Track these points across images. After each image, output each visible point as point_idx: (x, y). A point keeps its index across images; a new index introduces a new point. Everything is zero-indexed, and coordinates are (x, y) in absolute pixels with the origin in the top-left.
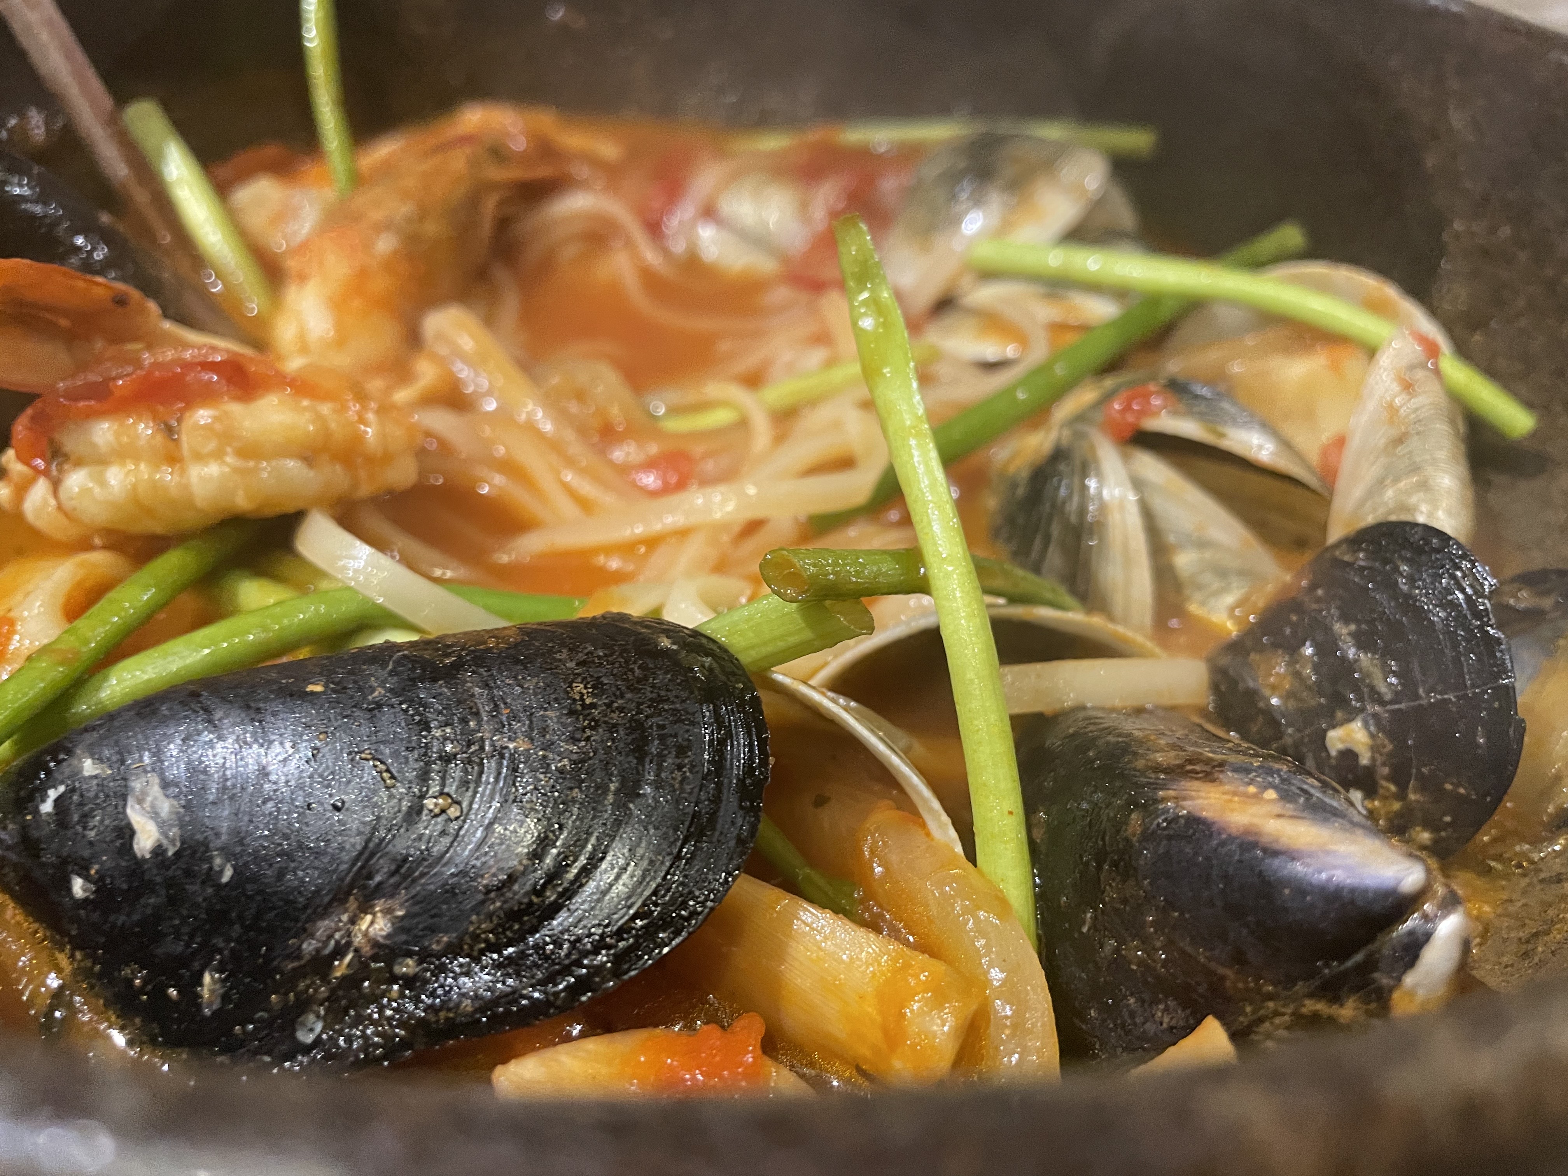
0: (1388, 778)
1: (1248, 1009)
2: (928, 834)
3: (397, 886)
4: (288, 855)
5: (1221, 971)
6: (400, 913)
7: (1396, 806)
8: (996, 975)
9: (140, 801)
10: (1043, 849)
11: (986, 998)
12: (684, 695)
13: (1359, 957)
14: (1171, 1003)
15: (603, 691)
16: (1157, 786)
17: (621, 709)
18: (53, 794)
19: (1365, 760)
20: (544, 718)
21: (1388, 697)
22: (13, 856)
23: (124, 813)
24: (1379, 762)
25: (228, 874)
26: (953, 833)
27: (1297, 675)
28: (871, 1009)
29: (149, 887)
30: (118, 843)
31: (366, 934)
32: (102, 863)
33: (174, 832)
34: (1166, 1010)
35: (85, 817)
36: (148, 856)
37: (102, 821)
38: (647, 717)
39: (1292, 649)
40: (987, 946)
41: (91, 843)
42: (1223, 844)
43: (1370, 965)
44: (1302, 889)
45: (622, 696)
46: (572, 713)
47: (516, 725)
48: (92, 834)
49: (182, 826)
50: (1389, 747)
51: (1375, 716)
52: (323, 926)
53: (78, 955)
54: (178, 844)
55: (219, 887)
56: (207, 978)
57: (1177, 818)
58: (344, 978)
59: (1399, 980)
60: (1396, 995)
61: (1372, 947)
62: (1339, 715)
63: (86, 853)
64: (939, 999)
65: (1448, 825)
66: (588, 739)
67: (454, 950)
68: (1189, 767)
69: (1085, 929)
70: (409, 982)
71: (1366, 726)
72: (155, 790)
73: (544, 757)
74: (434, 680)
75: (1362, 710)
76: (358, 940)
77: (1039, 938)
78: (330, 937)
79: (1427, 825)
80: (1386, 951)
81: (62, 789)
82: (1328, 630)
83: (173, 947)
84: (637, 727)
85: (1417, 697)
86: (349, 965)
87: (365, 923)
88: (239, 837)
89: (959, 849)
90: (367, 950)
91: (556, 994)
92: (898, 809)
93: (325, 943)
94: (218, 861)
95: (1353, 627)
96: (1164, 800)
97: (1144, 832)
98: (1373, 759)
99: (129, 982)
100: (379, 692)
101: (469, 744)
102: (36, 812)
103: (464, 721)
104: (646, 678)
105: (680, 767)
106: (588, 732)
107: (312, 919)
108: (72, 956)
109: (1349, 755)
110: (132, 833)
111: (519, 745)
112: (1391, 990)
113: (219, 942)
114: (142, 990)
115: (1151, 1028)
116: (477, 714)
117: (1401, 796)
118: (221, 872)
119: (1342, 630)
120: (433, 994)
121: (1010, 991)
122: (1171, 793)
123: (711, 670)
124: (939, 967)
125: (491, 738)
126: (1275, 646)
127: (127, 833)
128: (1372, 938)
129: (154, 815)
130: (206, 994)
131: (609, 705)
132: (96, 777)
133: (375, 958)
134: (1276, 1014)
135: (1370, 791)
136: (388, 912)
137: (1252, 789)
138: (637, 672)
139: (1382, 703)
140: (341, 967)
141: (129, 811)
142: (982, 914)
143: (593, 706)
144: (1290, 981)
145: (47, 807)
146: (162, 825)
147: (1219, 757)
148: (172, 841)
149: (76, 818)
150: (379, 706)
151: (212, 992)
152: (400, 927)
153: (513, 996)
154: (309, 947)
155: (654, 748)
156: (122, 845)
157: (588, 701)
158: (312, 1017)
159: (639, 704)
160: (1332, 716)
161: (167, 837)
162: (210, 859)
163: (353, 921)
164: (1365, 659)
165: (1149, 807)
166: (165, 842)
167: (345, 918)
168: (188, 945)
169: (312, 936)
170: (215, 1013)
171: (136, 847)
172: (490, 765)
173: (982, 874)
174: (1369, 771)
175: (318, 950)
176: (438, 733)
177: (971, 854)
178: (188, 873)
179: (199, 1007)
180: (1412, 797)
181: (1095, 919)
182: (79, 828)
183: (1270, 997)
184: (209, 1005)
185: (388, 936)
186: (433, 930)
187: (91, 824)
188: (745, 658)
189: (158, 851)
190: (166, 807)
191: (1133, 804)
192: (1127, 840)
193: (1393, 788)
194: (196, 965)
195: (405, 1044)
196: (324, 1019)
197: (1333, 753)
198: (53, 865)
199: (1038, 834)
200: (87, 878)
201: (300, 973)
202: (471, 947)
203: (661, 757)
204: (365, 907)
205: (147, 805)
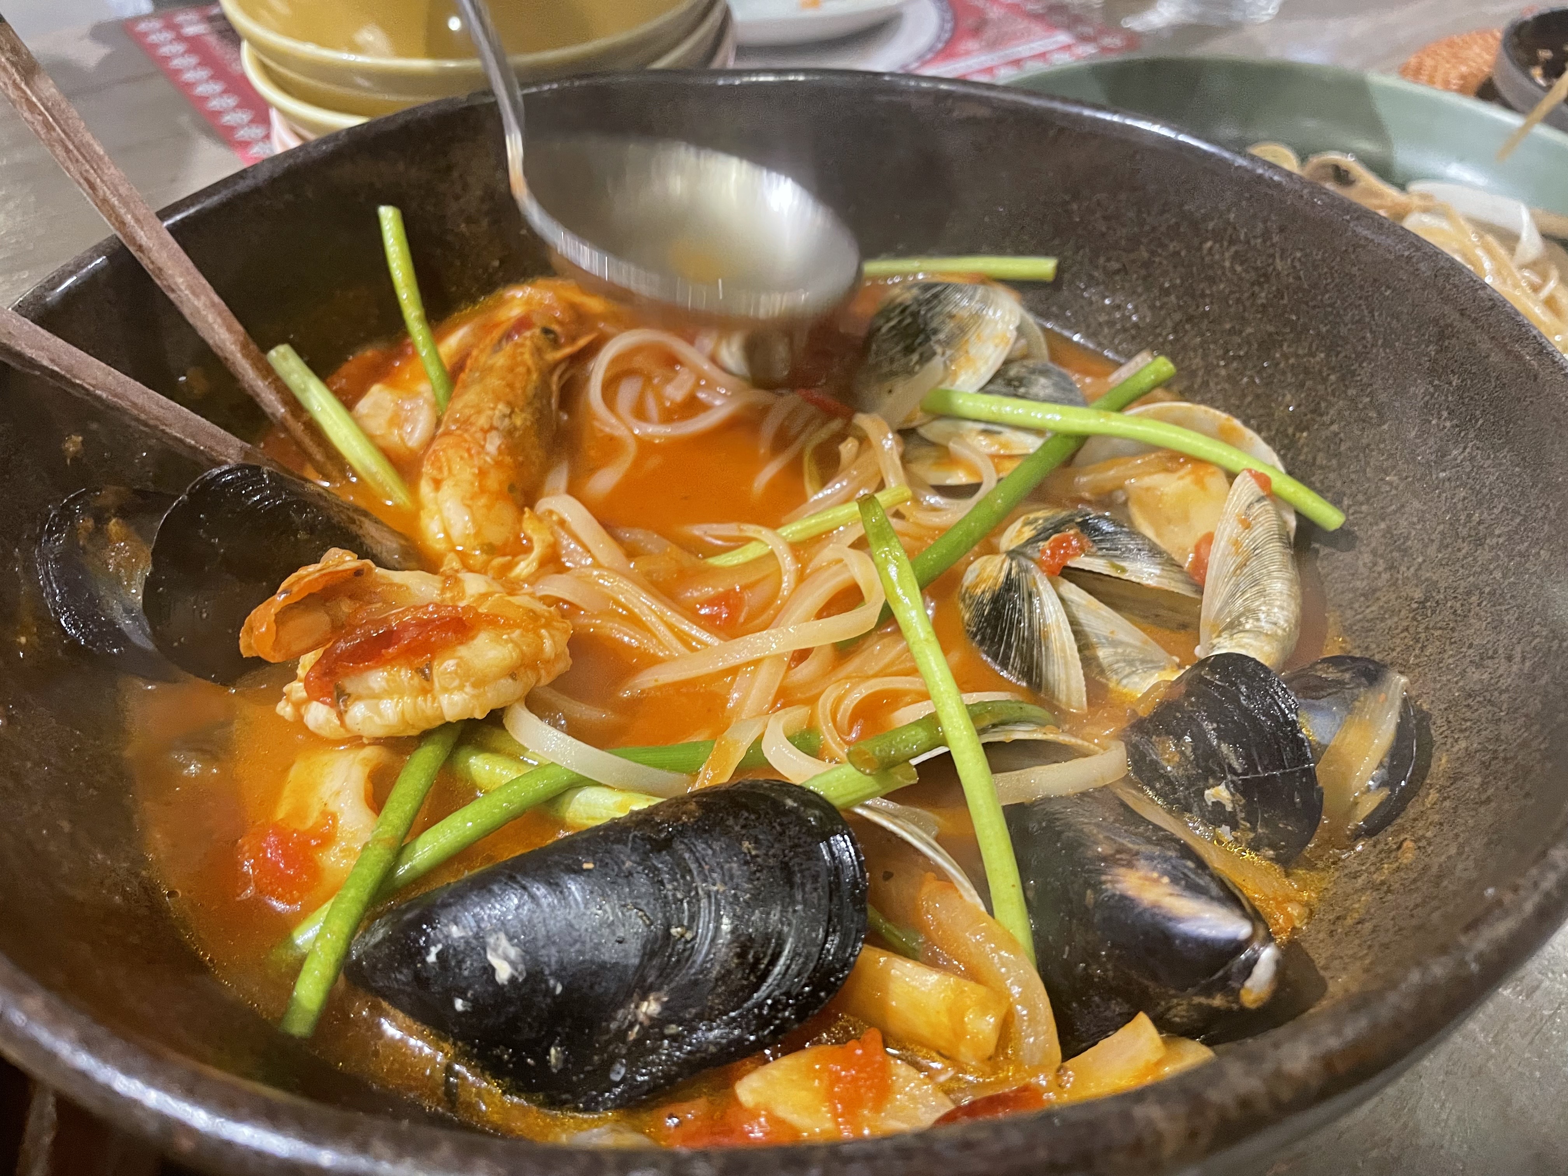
0: (1244, 819)
1: (1163, 1003)
2: (961, 897)
3: (662, 984)
4: (595, 974)
5: (1146, 982)
6: (665, 999)
7: (1252, 835)
8: (1016, 990)
9: (495, 950)
10: (1035, 904)
11: (1011, 1004)
12: (809, 840)
13: (1220, 973)
14: (1119, 1000)
15: (762, 845)
16: (1101, 872)
17: (774, 856)
18: (434, 950)
19: (1229, 808)
20: (730, 869)
21: (1240, 771)
22: (409, 989)
23: (486, 958)
24: (1238, 810)
25: (559, 989)
26: (978, 900)
27: (1183, 753)
28: (945, 1019)
29: (509, 1001)
30: (485, 977)
31: (645, 1014)
32: (475, 991)
33: (521, 967)
34: (1117, 1003)
35: (460, 963)
36: (506, 983)
37: (472, 965)
38: (791, 859)
39: (1179, 738)
40: (1008, 971)
41: (465, 978)
42: (1140, 914)
43: (1226, 978)
44: (1187, 939)
45: (772, 847)
46: (747, 863)
47: (715, 875)
48: (466, 973)
49: (525, 964)
50: (1243, 801)
51: (1233, 782)
52: (620, 1014)
53: (460, 1044)
54: (525, 974)
55: (555, 997)
56: (553, 1051)
57: (1114, 895)
58: (634, 1040)
59: (1242, 985)
60: (1242, 992)
61: (1226, 968)
62: (1211, 781)
63: (463, 984)
64: (984, 1010)
65: (1284, 847)
66: (758, 879)
67: (700, 1017)
68: (1118, 856)
69: (1065, 957)
70: (674, 1038)
71: (1227, 787)
72: (504, 942)
73: (735, 894)
74: (660, 851)
75: (1225, 778)
76: (641, 1017)
77: (1037, 960)
78: (625, 1018)
79: (1272, 846)
80: (1234, 970)
81: (440, 946)
82: (1199, 726)
83: (527, 1034)
84: (785, 867)
85: (1258, 772)
86: (638, 1033)
87: (644, 1007)
88: (562, 967)
89: (983, 908)
90: (647, 1023)
91: (764, 1037)
92: (939, 880)
93: (623, 1022)
94: (552, 982)
95: (1215, 725)
96: (1105, 882)
97: (1095, 902)
98: (1234, 807)
99: (500, 1058)
100: (628, 864)
101: (690, 891)
102: (424, 961)
103: (683, 877)
104: (784, 832)
105: (815, 889)
106: (758, 874)
107: (615, 1010)
108: (455, 1044)
109: (1218, 804)
110: (493, 970)
111: (719, 887)
112: (1239, 990)
113: (559, 1029)
114: (509, 1062)
115: (1108, 1014)
116: (690, 871)
117: (1253, 829)
118: (555, 988)
119: (1209, 727)
120: (690, 1044)
121: (1025, 1000)
122: (1109, 878)
123: (821, 818)
124: (982, 990)
125: (701, 887)
126: (1168, 733)
127: (490, 970)
128: (1225, 963)
129: (506, 958)
130: (553, 1060)
131: (766, 855)
132: (462, 938)
133: (652, 1027)
134: (1178, 1005)
135: (1234, 827)
136: (657, 1000)
137: (1155, 875)
138: (778, 828)
139: (1237, 775)
140: (632, 1035)
141: (489, 957)
142: (1003, 953)
143: (757, 856)
144: (1183, 989)
145: (432, 958)
146: (512, 964)
147: (1136, 847)
148: (520, 974)
149: (453, 964)
150: (630, 874)
151: (557, 1059)
152: (665, 1006)
153: (740, 1040)
154: (613, 1026)
155: (798, 879)
156: (488, 978)
157: (754, 853)
158: (618, 1066)
159: (784, 851)
160: (1206, 779)
161: (516, 970)
162: (546, 982)
163: (637, 1007)
164: (1224, 747)
165: (1097, 887)
166: (516, 974)
167: (633, 1006)
168: (538, 1032)
169: (615, 1019)
170: (560, 1071)
171: (497, 978)
172: (704, 903)
173: (998, 923)
174: (1233, 814)
175: (619, 1027)
176: (669, 887)
177: (990, 911)
178: (534, 991)
179: (549, 1068)
180: (1260, 831)
181: (1070, 952)
182: (457, 971)
183: (1174, 996)
184: (556, 1067)
185: (659, 1014)
186: (686, 1007)
187: (464, 967)
188: (837, 803)
189: (513, 980)
190: (513, 952)
191: (1088, 884)
192: (1086, 907)
193: (1248, 825)
194: (545, 1044)
195: (678, 1075)
196: (626, 1066)
197: (1210, 804)
198: (439, 993)
199: (1031, 894)
200: (464, 999)
201: (609, 1042)
202: (710, 1015)
203: (803, 885)
204: (644, 998)
205: (500, 951)
